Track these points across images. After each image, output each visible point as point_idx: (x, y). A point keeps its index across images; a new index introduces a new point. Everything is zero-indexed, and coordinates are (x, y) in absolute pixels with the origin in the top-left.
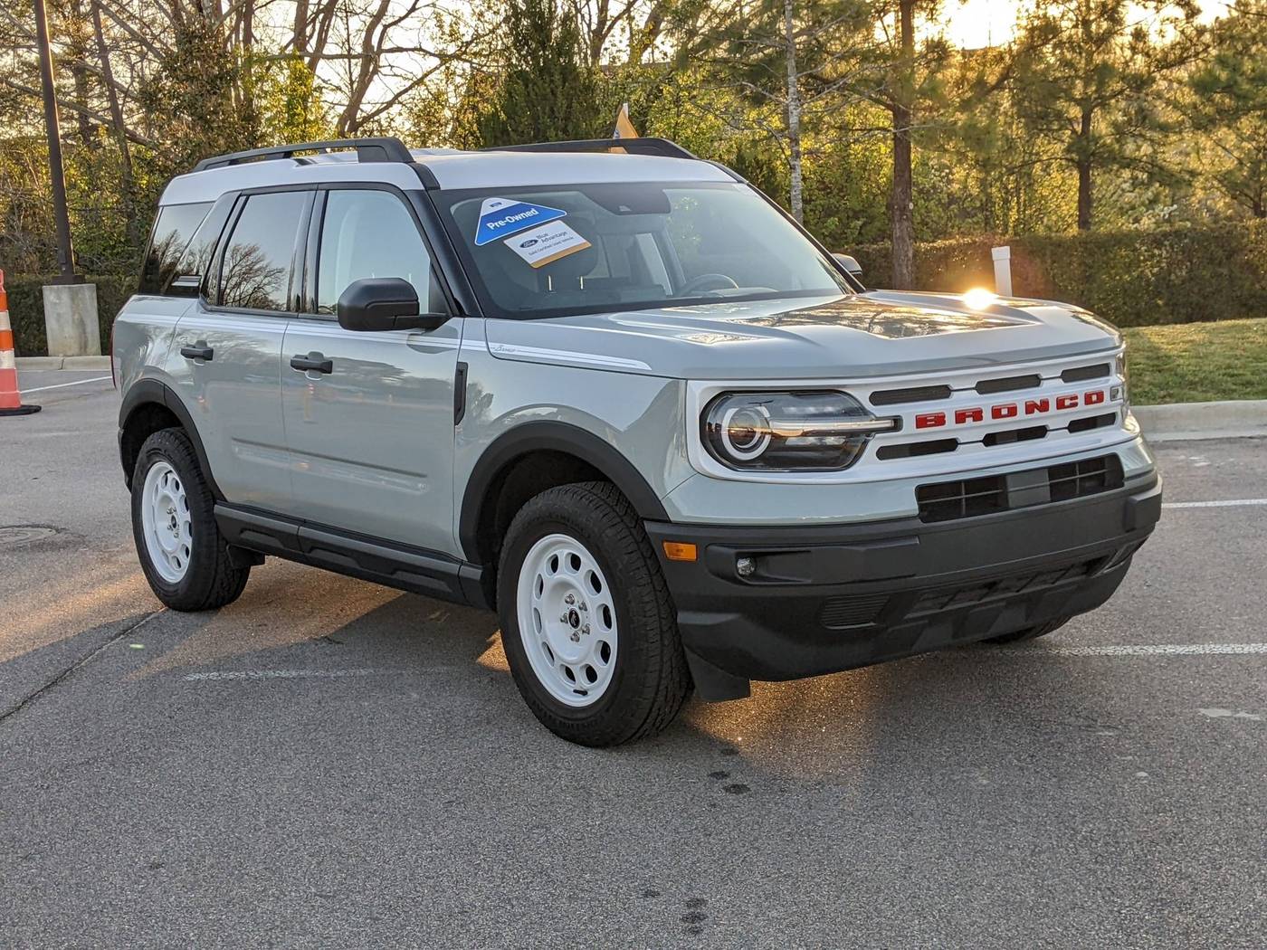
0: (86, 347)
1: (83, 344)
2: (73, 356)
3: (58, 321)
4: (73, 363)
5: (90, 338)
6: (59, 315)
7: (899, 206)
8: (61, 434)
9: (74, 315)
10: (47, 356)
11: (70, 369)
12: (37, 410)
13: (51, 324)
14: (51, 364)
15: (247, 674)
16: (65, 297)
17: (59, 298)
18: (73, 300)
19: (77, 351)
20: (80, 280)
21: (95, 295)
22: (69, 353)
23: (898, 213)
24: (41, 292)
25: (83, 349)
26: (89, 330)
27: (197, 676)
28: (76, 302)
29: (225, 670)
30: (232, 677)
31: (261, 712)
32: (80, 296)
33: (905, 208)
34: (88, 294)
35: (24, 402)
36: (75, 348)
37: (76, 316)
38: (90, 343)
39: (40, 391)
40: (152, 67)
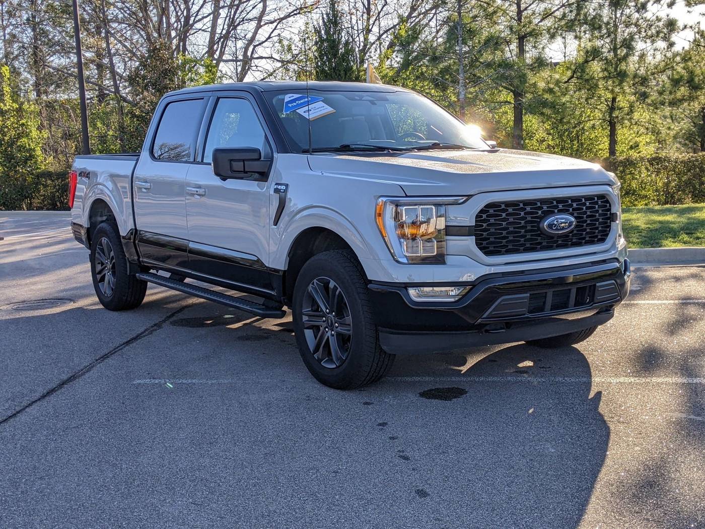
7: (516, 142)
23: (515, 145)
27: (139, 381)
33: (519, 143)
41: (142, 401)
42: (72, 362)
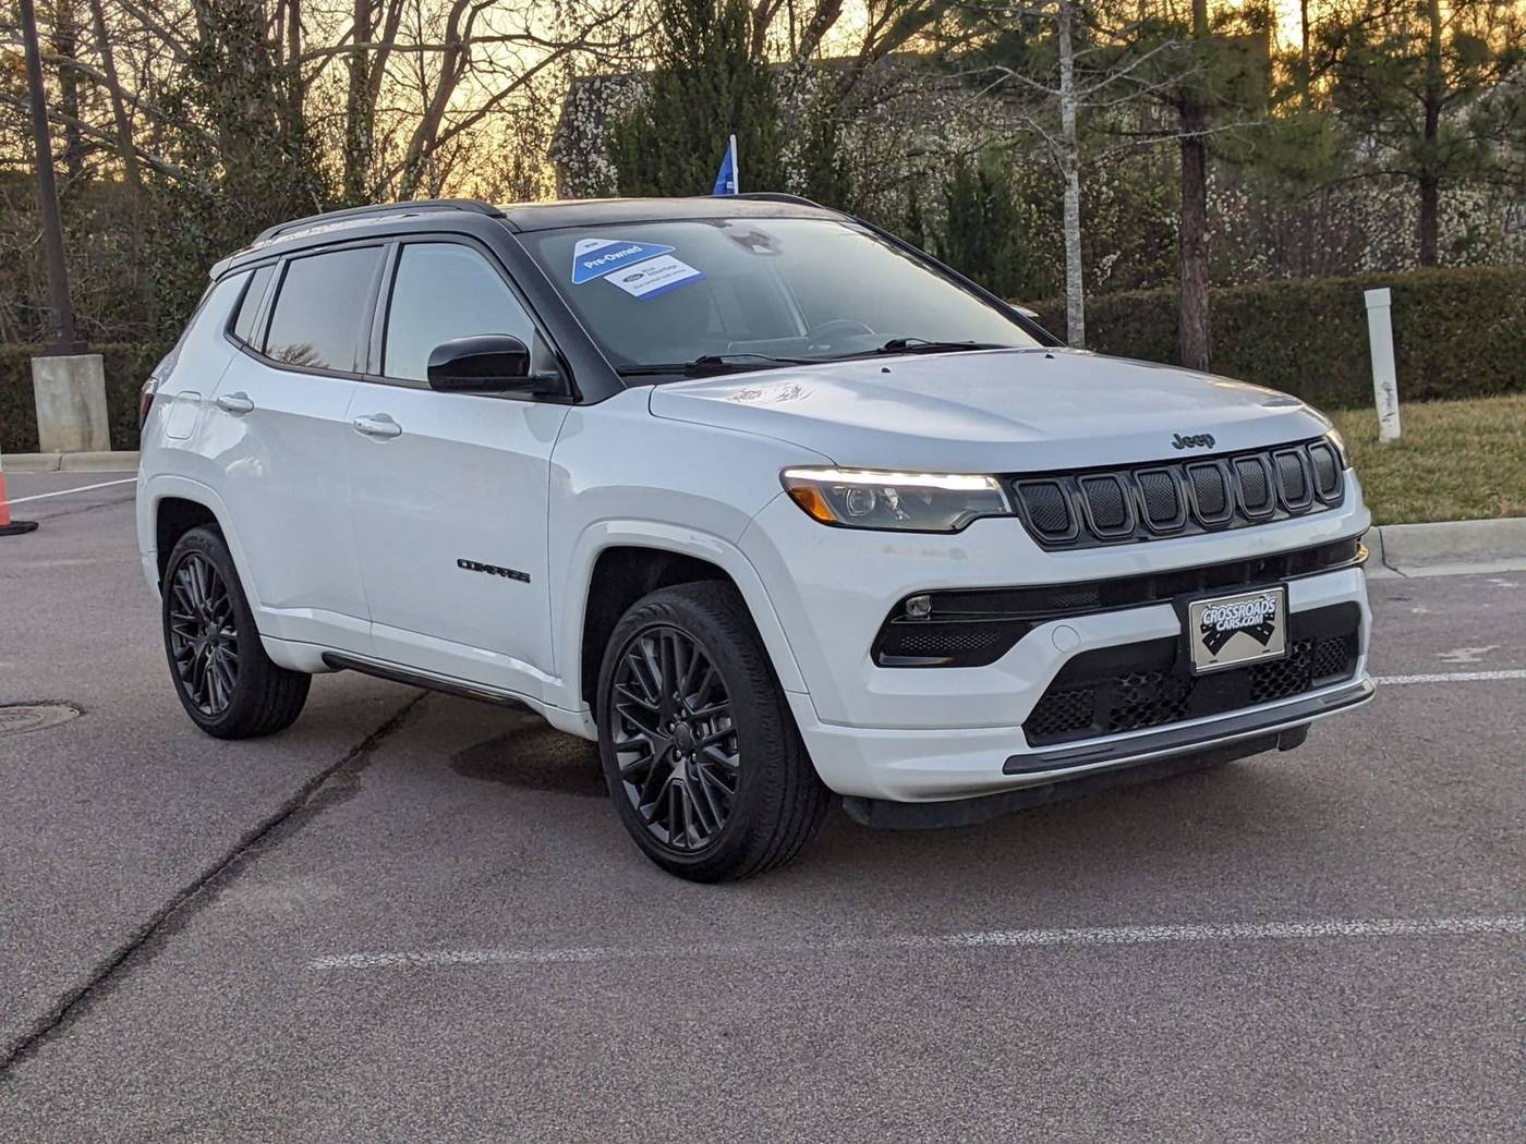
0: (90, 439)
1: (87, 436)
2: (73, 452)
3: (53, 403)
4: (74, 462)
5: (96, 428)
6: (53, 396)
7: (1191, 238)
8: (70, 562)
9: (73, 396)
10: (39, 452)
11: (70, 469)
12: (31, 527)
13: (43, 409)
14: (44, 463)
15: (408, 958)
16: (62, 373)
17: (53, 373)
18: (72, 375)
19: (79, 445)
20: (82, 350)
21: (102, 370)
22: (68, 448)
23: (1188, 247)
24: (29, 367)
25: (87, 442)
26: (93, 416)
27: (331, 961)
28: (77, 378)
29: (372, 951)
30: (384, 962)
31: (444, 1029)
32: (82, 371)
33: (1197, 240)
34: (92, 368)
35: (15, 517)
36: (75, 441)
37: (77, 399)
38: (96, 435)
39: (34, 501)
40: (166, 69)
41: (359, 1030)
42: (118, 902)
